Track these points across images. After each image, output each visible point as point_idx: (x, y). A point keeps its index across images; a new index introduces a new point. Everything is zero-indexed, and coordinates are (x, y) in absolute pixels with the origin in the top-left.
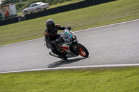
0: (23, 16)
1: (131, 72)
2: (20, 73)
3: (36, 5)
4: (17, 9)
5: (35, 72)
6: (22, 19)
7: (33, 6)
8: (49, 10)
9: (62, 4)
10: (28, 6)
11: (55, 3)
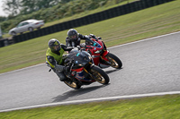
0: (10, 38)
1: (153, 103)
2: (8, 113)
3: (27, 23)
4: (2, 30)
5: (28, 110)
6: (10, 42)
7: (23, 24)
8: (44, 29)
9: (61, 21)
10: (16, 25)
11: (52, 20)
